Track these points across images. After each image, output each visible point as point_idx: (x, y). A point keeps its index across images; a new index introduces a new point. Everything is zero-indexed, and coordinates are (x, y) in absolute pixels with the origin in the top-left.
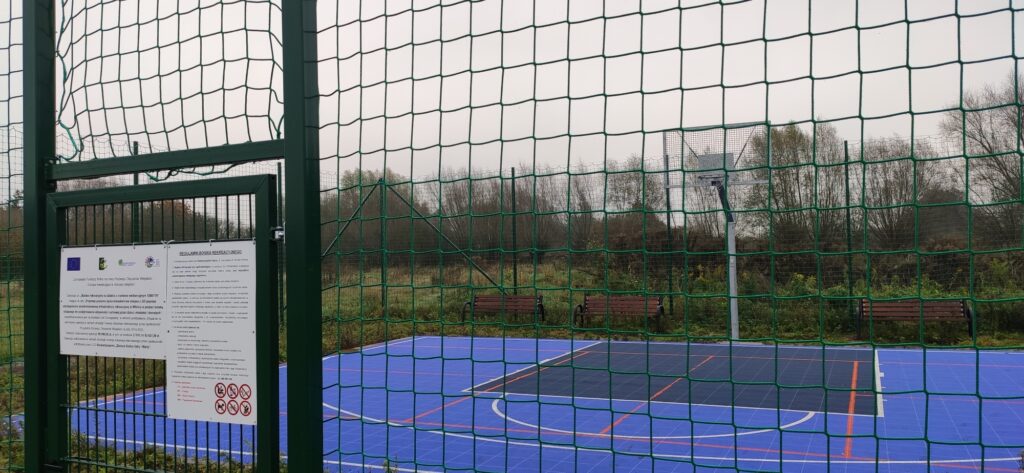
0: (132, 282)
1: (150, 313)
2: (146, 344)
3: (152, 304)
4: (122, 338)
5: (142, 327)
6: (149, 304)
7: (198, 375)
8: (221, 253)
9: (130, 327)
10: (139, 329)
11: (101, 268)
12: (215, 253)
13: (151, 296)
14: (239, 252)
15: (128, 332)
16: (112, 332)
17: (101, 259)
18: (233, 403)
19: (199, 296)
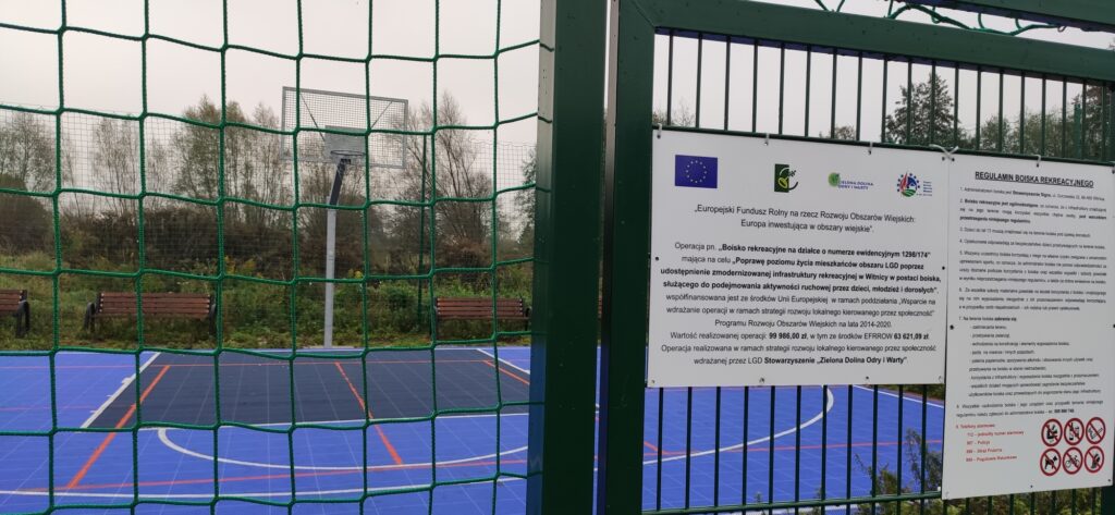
0: (866, 223)
1: (907, 290)
2: (895, 355)
3: (913, 273)
4: (837, 343)
5: (886, 318)
6: (905, 272)
7: (1010, 409)
8: (1056, 182)
9: (858, 319)
10: (880, 324)
11: (779, 188)
12: (1045, 181)
13: (913, 254)
14: (1089, 185)
15: (853, 330)
16: (809, 330)
17: (778, 167)
18: (1073, 453)
19: (1016, 259)
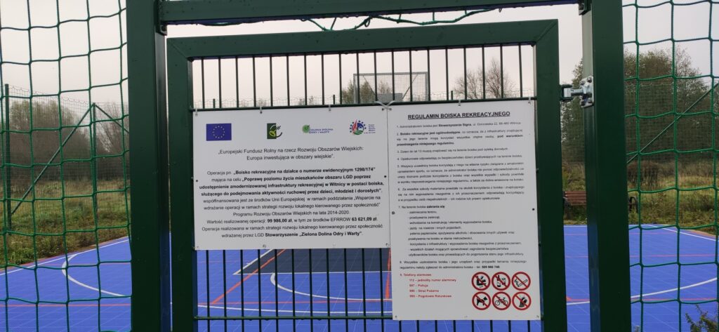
0: (329, 153)
1: (359, 191)
2: (353, 230)
3: (363, 180)
4: (312, 224)
5: (345, 209)
6: (357, 181)
7: (443, 265)
8: (476, 115)
9: (326, 210)
10: (341, 212)
11: (269, 137)
12: (465, 115)
13: (362, 169)
14: (507, 114)
15: (323, 216)
16: (293, 217)
17: (269, 125)
18: (502, 296)
19: (443, 168)
